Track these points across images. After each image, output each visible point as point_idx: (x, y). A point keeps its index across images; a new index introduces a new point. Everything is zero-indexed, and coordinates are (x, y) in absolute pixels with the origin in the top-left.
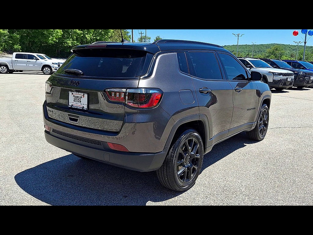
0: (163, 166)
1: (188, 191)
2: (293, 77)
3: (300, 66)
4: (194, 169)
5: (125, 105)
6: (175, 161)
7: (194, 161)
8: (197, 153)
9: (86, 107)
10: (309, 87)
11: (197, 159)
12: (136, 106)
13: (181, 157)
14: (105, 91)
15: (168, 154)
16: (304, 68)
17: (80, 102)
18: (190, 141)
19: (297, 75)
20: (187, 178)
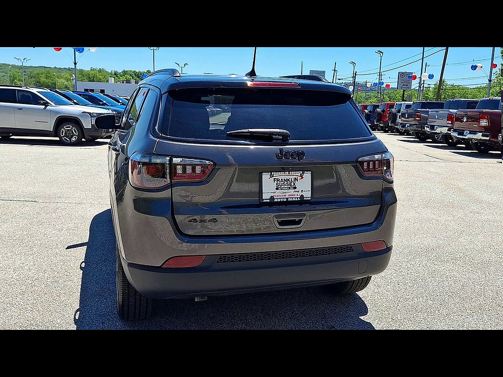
5: (384, 179)
9: (308, 195)
14: (357, 162)
17: (295, 188)
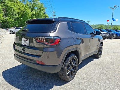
0: (61, 70)
1: (72, 81)
2: (108, 35)
3: (110, 31)
4: (74, 71)
5: (44, 44)
6: (66, 68)
7: (74, 68)
8: (75, 64)
9: (28, 45)
10: (114, 38)
11: (76, 67)
12: (49, 44)
13: (69, 66)
14: (35, 38)
15: (63, 65)
16: (112, 32)
18: (73, 59)
19: (109, 34)
20: (71, 75)
